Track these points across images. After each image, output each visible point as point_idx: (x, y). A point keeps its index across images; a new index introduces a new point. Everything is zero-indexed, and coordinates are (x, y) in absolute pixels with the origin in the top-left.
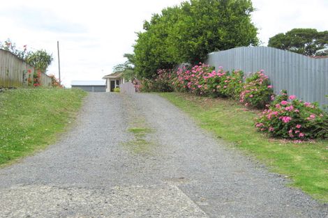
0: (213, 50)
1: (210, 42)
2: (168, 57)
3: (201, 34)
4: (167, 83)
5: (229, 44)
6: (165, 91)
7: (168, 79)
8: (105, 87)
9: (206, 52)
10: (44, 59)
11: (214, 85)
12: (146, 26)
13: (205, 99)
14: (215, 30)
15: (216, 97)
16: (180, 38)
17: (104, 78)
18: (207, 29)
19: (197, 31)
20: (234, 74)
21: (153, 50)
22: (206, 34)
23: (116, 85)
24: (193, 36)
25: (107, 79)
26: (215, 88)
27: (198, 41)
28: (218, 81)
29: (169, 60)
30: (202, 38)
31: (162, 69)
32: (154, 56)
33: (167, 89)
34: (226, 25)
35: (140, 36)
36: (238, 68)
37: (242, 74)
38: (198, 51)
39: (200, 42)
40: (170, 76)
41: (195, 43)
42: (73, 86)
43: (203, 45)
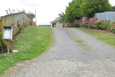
0: (96, 13)
1: (96, 10)
2: (78, 15)
3: (92, 7)
4: (78, 24)
5: (102, 10)
6: (77, 27)
7: (78, 23)
8: (50, 26)
9: (94, 13)
10: (33, 16)
11: (98, 25)
12: (70, 4)
13: (95, 30)
14: (97, 5)
15: (99, 29)
16: (85, 8)
17: (50, 23)
18: (94, 5)
19: (91, 6)
20: (106, 21)
21: (73, 13)
22: (94, 7)
23: (54, 25)
24: (89, 8)
25: (51, 23)
26: (99, 26)
27: (91, 9)
28: (100, 24)
29: (79, 16)
30: (93, 8)
31: (76, 19)
32: (73, 15)
33: (77, 26)
34: (101, 4)
35: (67, 8)
36: (107, 19)
37: (109, 21)
38: (91, 13)
39: (92, 10)
40: (79, 22)
41: (90, 10)
42: (39, 25)
43: (93, 11)
